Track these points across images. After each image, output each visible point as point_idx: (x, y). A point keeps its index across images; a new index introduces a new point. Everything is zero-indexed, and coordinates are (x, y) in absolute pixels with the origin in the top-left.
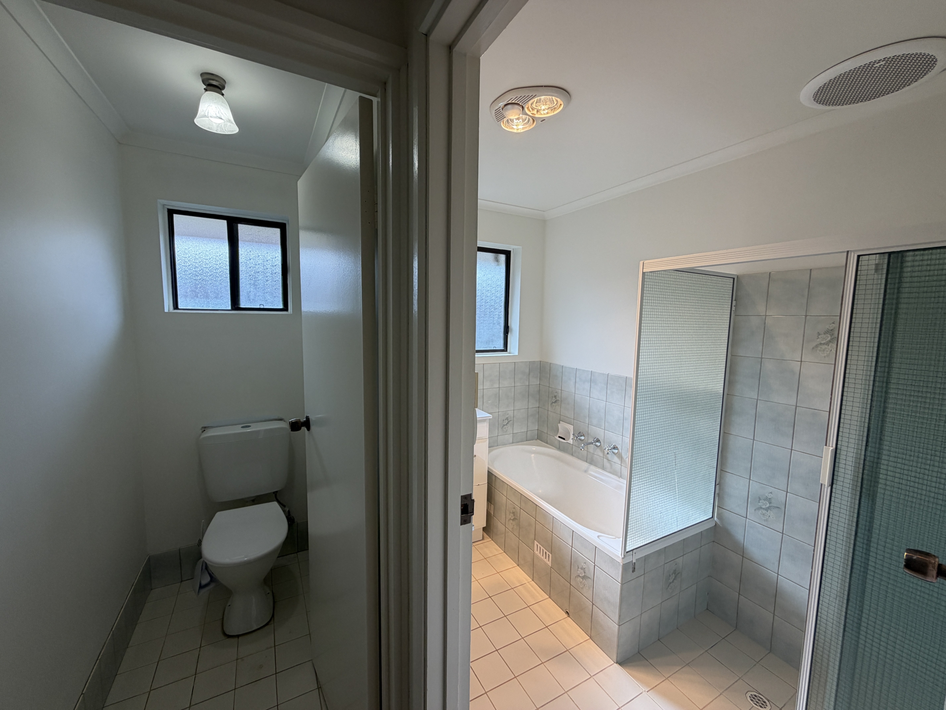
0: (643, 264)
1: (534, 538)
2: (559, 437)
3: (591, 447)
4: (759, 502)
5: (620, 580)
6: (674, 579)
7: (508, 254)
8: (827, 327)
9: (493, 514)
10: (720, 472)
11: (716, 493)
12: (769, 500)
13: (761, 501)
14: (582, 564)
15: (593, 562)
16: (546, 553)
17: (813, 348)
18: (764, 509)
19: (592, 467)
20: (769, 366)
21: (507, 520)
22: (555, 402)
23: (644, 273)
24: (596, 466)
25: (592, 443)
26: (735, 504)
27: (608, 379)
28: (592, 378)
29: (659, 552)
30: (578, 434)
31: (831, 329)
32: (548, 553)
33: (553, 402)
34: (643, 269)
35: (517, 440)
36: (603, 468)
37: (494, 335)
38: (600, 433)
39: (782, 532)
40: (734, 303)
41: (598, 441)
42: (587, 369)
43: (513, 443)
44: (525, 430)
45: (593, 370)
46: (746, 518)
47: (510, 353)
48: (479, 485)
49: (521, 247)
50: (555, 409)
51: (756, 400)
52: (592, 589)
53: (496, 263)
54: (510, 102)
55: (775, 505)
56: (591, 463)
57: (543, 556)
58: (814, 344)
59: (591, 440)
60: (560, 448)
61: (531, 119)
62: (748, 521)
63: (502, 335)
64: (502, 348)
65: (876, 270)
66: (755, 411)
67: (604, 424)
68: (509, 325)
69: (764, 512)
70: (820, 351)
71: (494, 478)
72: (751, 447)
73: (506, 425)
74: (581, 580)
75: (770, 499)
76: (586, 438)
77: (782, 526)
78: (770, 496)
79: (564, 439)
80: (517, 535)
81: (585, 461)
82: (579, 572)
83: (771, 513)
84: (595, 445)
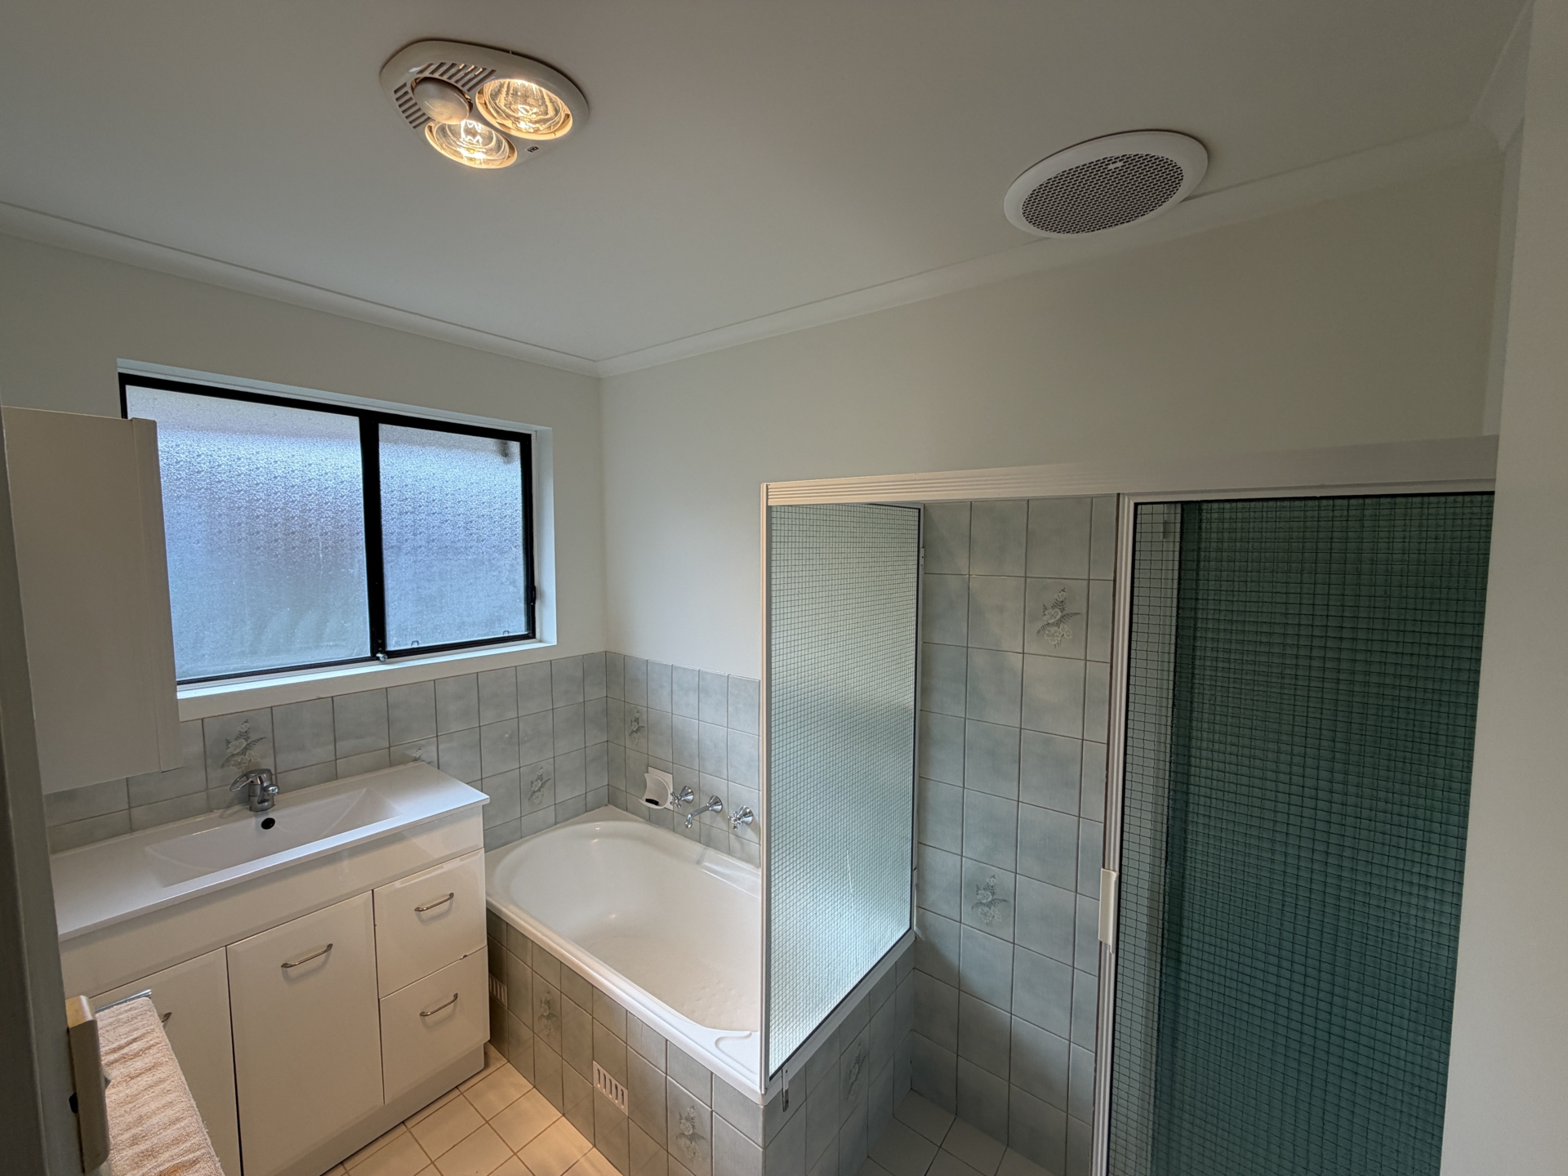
0: (767, 489)
1: (591, 1057)
2: (648, 801)
3: (707, 817)
4: (978, 894)
5: (760, 1140)
6: (858, 1073)
7: (525, 440)
8: (1056, 596)
9: (506, 1004)
10: (918, 847)
11: (914, 884)
12: (991, 889)
13: (980, 892)
14: (688, 1109)
15: (709, 1105)
16: (616, 1088)
17: (1039, 631)
18: (984, 904)
19: (711, 852)
20: (979, 660)
21: (536, 1018)
22: (637, 730)
23: (769, 509)
24: (716, 848)
25: (706, 809)
26: (941, 901)
27: (728, 683)
28: (701, 685)
29: (830, 1041)
30: (681, 792)
31: (1061, 599)
32: (620, 1087)
33: (633, 731)
34: (767, 499)
35: (565, 816)
36: (729, 852)
37: (502, 607)
38: (719, 786)
39: (1012, 941)
40: (922, 550)
41: (717, 801)
42: (691, 667)
43: (556, 824)
44: (580, 791)
45: (702, 669)
46: (961, 922)
47: (541, 641)
48: (465, 956)
49: (551, 428)
50: (637, 745)
51: (963, 720)
52: (709, 1160)
53: (506, 459)
54: (427, 74)
55: (1001, 898)
56: (708, 845)
57: (611, 1093)
58: (1039, 625)
59: (705, 802)
60: (651, 819)
61: (504, 141)
62: (964, 928)
63: (521, 606)
64: (522, 631)
65: (1165, 533)
66: (962, 737)
67: (726, 770)
68: (536, 584)
69: (986, 909)
70: (1048, 636)
71: (504, 927)
72: (961, 800)
73: (539, 790)
74: (688, 1142)
75: (992, 887)
76: (697, 796)
77: (1012, 930)
78: (992, 882)
79: (656, 803)
80: (558, 1050)
81: (696, 841)
82: (682, 1127)
83: (996, 912)
84: (712, 810)
